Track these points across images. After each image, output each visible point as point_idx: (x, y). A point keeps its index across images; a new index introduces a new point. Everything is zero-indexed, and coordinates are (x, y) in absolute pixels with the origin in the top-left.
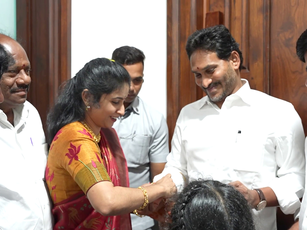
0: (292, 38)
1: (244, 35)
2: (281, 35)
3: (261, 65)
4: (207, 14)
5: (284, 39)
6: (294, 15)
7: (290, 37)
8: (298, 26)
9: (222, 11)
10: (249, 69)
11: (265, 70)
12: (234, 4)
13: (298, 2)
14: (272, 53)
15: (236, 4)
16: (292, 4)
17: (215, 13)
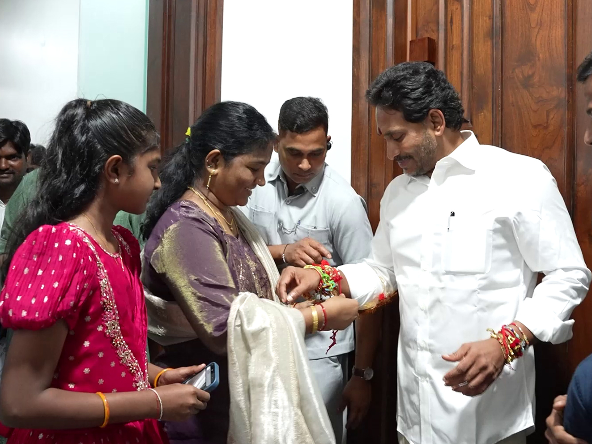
0: (533, 74)
1: (465, 71)
2: (516, 70)
3: (489, 116)
4: (411, 42)
5: (521, 77)
6: (536, 40)
7: (530, 73)
8: (541, 56)
9: (434, 37)
10: (472, 122)
11: (494, 123)
12: (451, 26)
13: (541, 21)
14: (505, 98)
15: (454, 26)
16: (533, 25)
17: (423, 40)
